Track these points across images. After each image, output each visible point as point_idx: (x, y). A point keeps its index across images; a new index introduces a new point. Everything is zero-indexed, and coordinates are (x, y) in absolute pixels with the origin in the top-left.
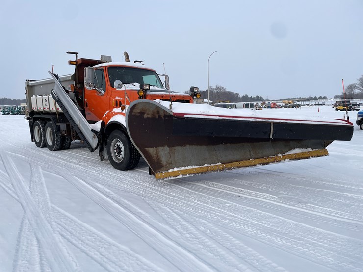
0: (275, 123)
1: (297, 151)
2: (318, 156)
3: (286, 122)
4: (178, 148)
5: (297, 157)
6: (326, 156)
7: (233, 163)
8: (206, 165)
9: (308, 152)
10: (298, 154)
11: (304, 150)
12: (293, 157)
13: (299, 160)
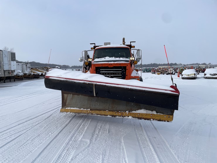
0: (96, 85)
1: (142, 111)
2: (160, 120)
3: (105, 85)
4: (76, 96)
5: (140, 116)
6: (168, 121)
7: (96, 111)
8: (82, 109)
9: (152, 114)
10: (142, 114)
11: (150, 112)
12: (137, 116)
13: (141, 119)
